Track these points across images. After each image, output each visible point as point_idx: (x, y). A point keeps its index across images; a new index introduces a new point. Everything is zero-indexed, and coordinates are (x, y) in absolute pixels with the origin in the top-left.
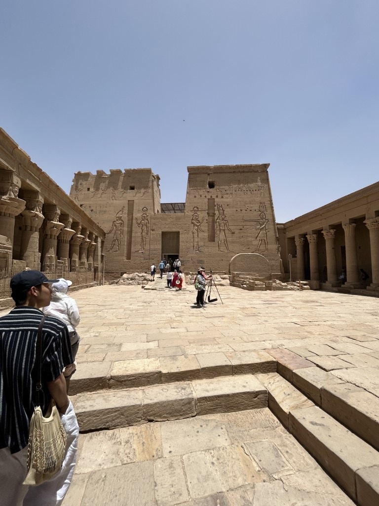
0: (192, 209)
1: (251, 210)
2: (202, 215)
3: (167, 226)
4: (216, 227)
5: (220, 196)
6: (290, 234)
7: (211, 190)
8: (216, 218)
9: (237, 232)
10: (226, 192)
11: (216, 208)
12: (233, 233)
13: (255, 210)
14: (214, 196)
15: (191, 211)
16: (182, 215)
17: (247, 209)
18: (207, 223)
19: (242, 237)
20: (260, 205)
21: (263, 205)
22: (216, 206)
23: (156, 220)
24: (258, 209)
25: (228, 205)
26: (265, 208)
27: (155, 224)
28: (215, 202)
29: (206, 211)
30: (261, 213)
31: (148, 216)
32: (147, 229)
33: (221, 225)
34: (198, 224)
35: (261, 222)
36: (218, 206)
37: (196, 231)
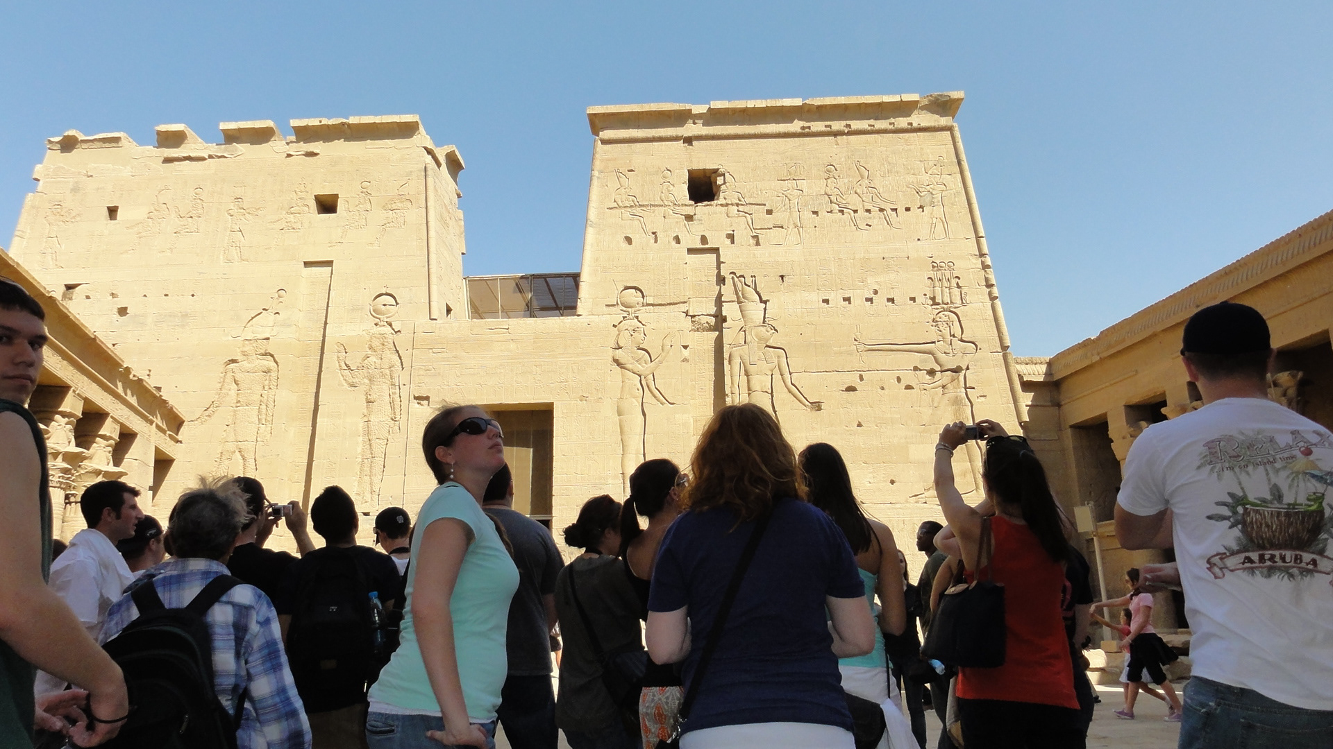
0: (613, 298)
1: (891, 300)
2: (662, 324)
3: (493, 381)
4: (727, 379)
5: (743, 235)
6: (1082, 409)
7: (702, 209)
8: (728, 336)
9: (832, 400)
10: (770, 220)
11: (728, 291)
12: (817, 406)
13: (913, 299)
14: (717, 239)
15: (606, 305)
16: (568, 326)
17: (872, 293)
18: (685, 360)
19: (859, 425)
20: (931, 274)
21: (948, 275)
22: (729, 281)
23: (439, 350)
24: (925, 295)
25: (782, 277)
26: (956, 291)
27: (433, 371)
28: (722, 265)
29: (683, 308)
30: (939, 310)
31: (399, 331)
32: (395, 393)
33: (752, 369)
34: (643, 367)
35: (945, 353)
36: (736, 279)
37: (634, 400)
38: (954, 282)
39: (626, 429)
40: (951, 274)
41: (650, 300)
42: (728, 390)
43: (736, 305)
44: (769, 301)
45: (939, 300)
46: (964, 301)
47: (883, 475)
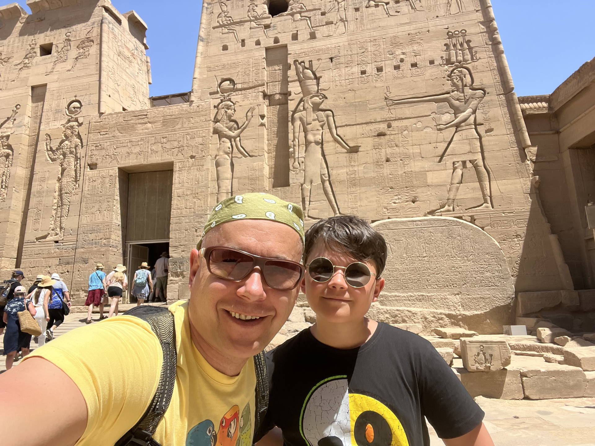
0: (215, 88)
1: (414, 65)
2: (247, 102)
3: (137, 150)
4: (291, 136)
5: (304, 33)
7: (276, 19)
8: (292, 106)
9: (367, 144)
10: (324, 20)
11: (292, 73)
13: (432, 62)
14: (285, 39)
15: (211, 94)
16: (184, 109)
17: (399, 61)
18: (262, 125)
19: (388, 160)
20: (447, 41)
21: (461, 40)
22: (293, 67)
23: (104, 133)
24: (442, 57)
25: (331, 59)
26: (467, 52)
27: (100, 147)
28: (289, 56)
29: (261, 89)
30: (454, 67)
31: (82, 123)
32: (77, 163)
33: (309, 127)
34: (234, 132)
35: (458, 100)
36: (298, 66)
37: (226, 156)
38: (465, 45)
39: (220, 175)
40: (464, 39)
41: (239, 86)
42: (291, 143)
43: (298, 83)
44: (321, 77)
45: (454, 59)
46: (475, 58)
47: (406, 197)
